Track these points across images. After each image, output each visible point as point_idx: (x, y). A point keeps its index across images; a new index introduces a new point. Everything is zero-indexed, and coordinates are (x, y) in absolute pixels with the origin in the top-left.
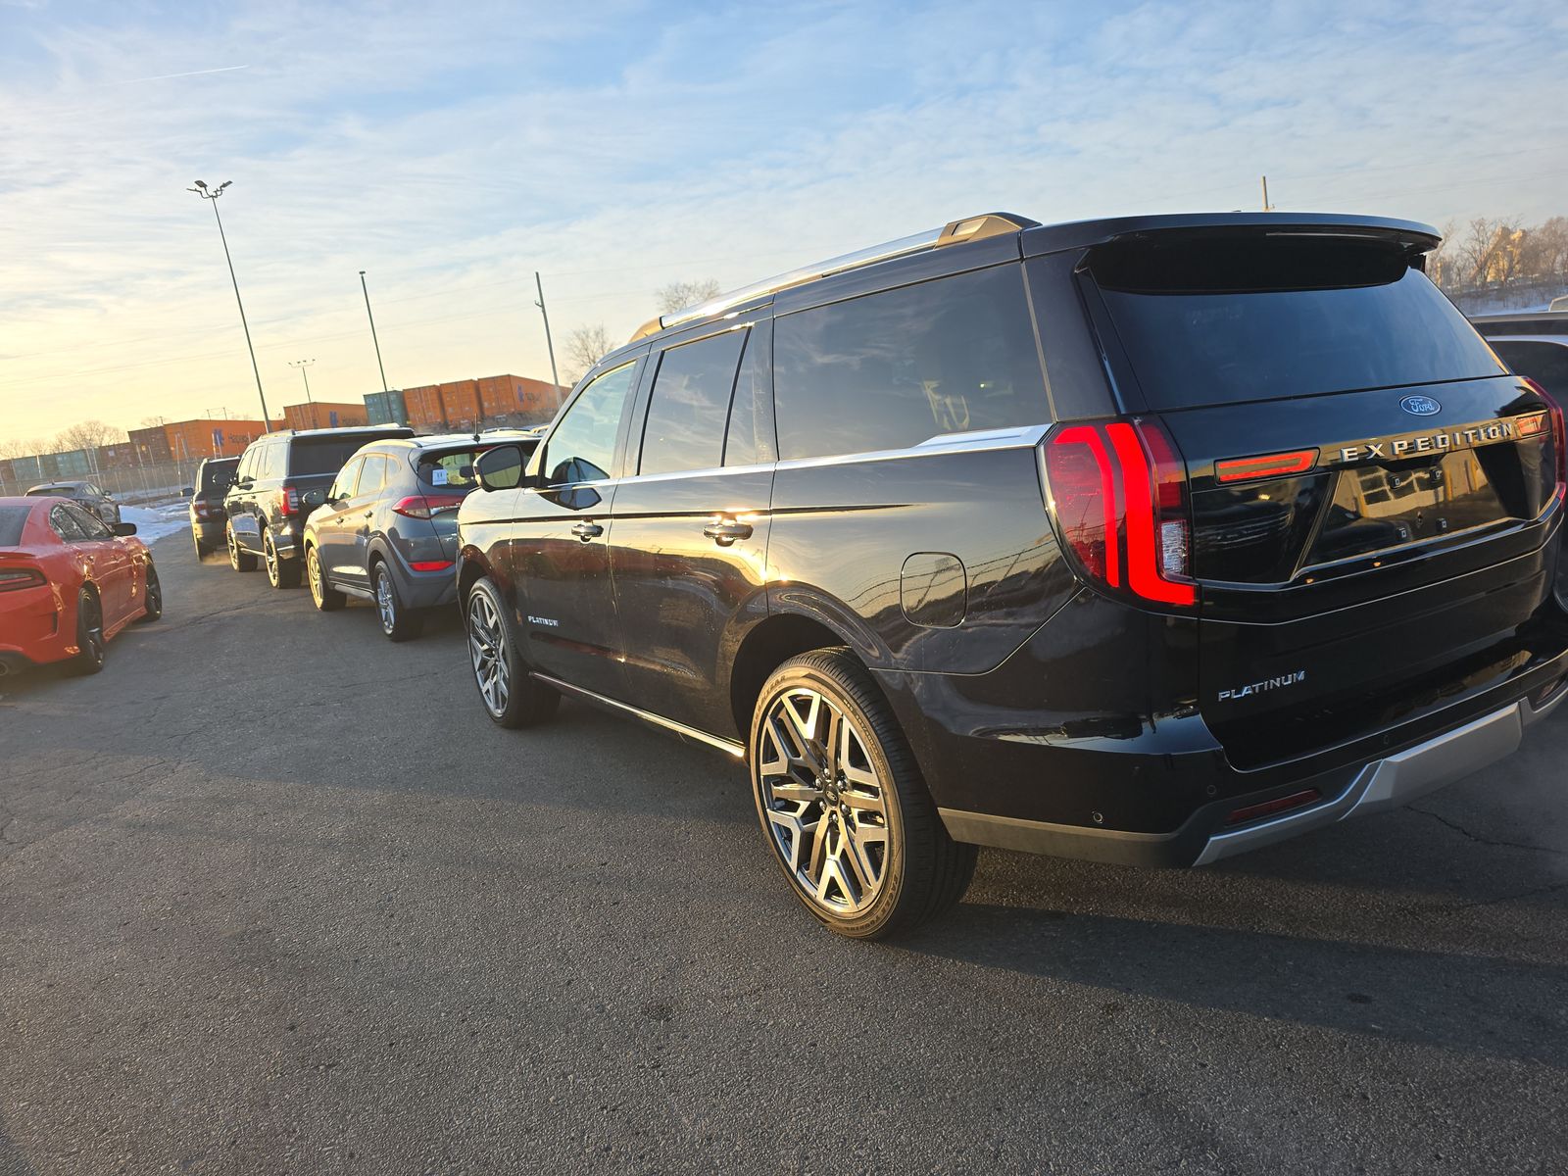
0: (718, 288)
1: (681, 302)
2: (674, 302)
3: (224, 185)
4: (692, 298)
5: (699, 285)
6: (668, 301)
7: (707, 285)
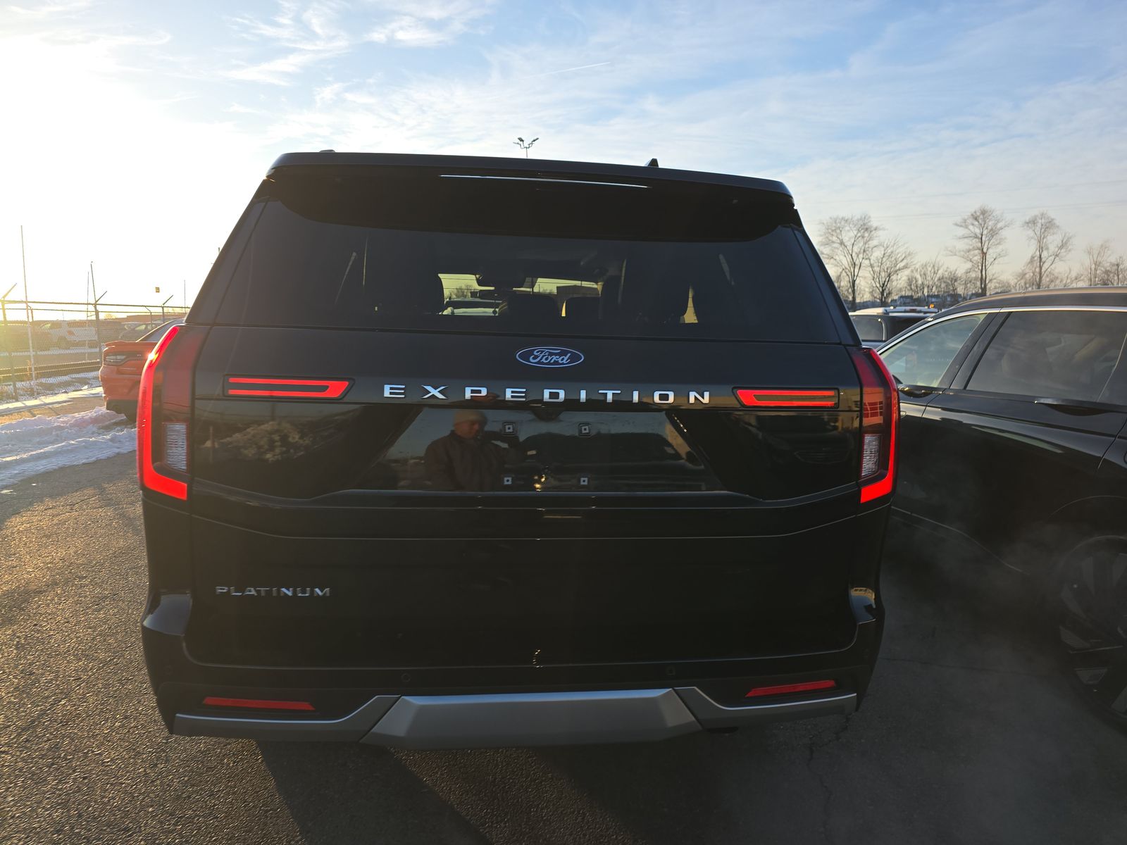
0: (870, 222)
1: (838, 231)
2: (833, 231)
3: (534, 141)
4: (847, 228)
5: (855, 219)
6: (828, 229)
7: (861, 219)
